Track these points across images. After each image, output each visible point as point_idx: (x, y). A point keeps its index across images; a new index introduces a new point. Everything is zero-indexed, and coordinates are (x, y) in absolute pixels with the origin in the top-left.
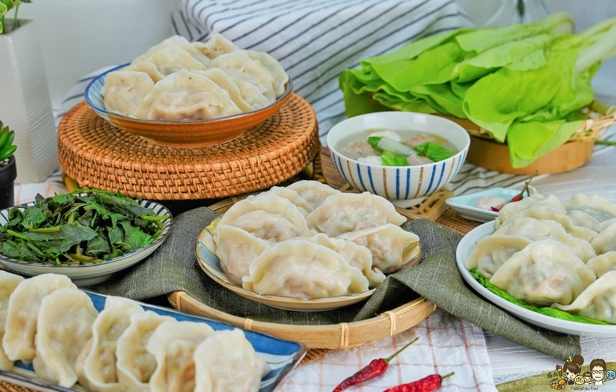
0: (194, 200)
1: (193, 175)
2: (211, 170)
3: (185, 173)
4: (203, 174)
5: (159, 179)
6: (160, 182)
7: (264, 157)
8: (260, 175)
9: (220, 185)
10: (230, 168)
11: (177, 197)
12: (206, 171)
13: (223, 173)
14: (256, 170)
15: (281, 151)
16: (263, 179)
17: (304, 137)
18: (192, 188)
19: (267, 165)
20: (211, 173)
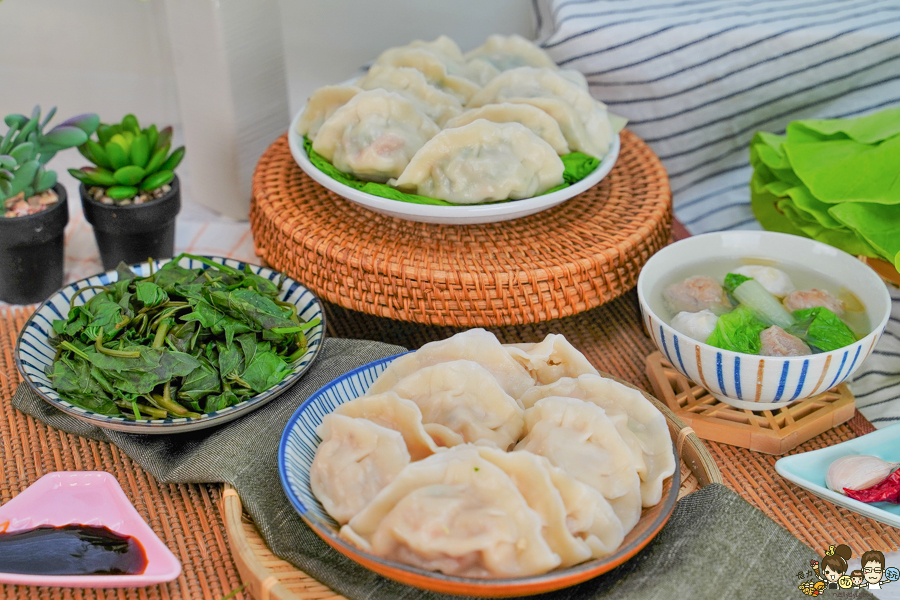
0: (397, 321)
1: (400, 282)
2: (428, 282)
3: (386, 276)
4: (414, 284)
5: (350, 275)
6: (350, 281)
7: (523, 276)
8: (510, 303)
9: (440, 306)
10: (461, 284)
11: (372, 310)
12: (419, 280)
13: (447, 289)
14: (506, 293)
15: (558, 271)
16: (517, 310)
17: (613, 252)
18: (395, 301)
19: (528, 290)
20: (428, 285)
